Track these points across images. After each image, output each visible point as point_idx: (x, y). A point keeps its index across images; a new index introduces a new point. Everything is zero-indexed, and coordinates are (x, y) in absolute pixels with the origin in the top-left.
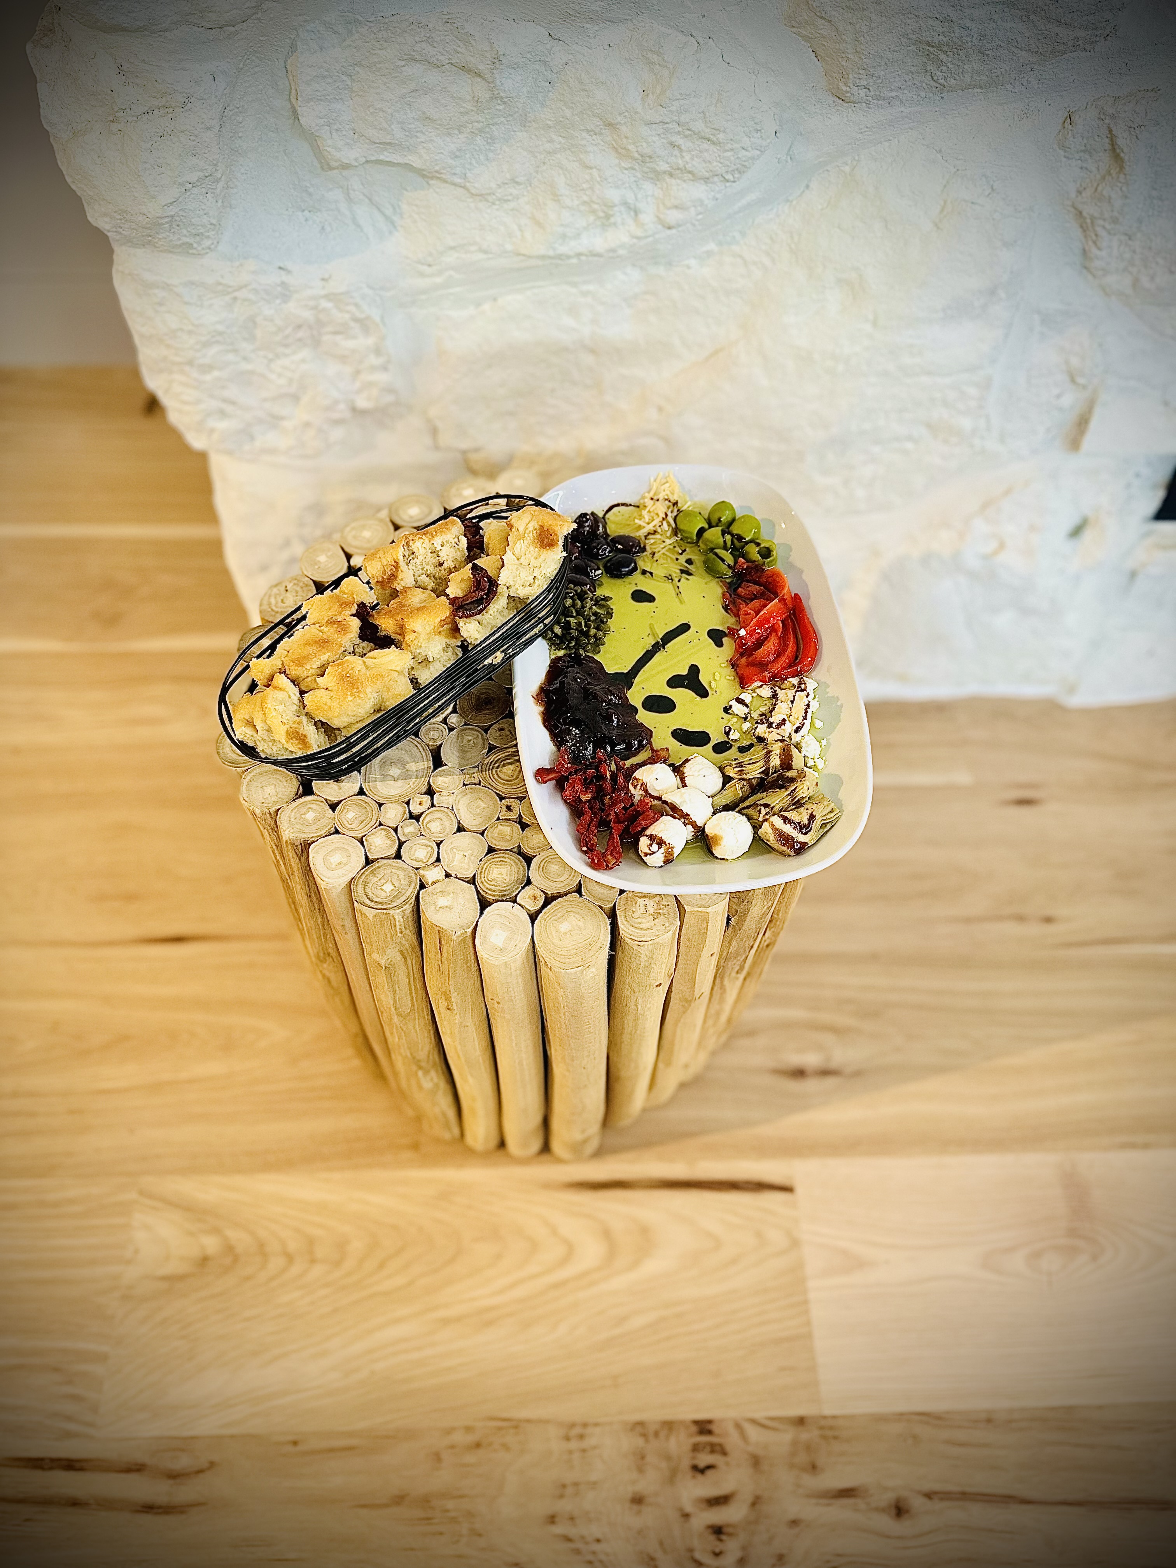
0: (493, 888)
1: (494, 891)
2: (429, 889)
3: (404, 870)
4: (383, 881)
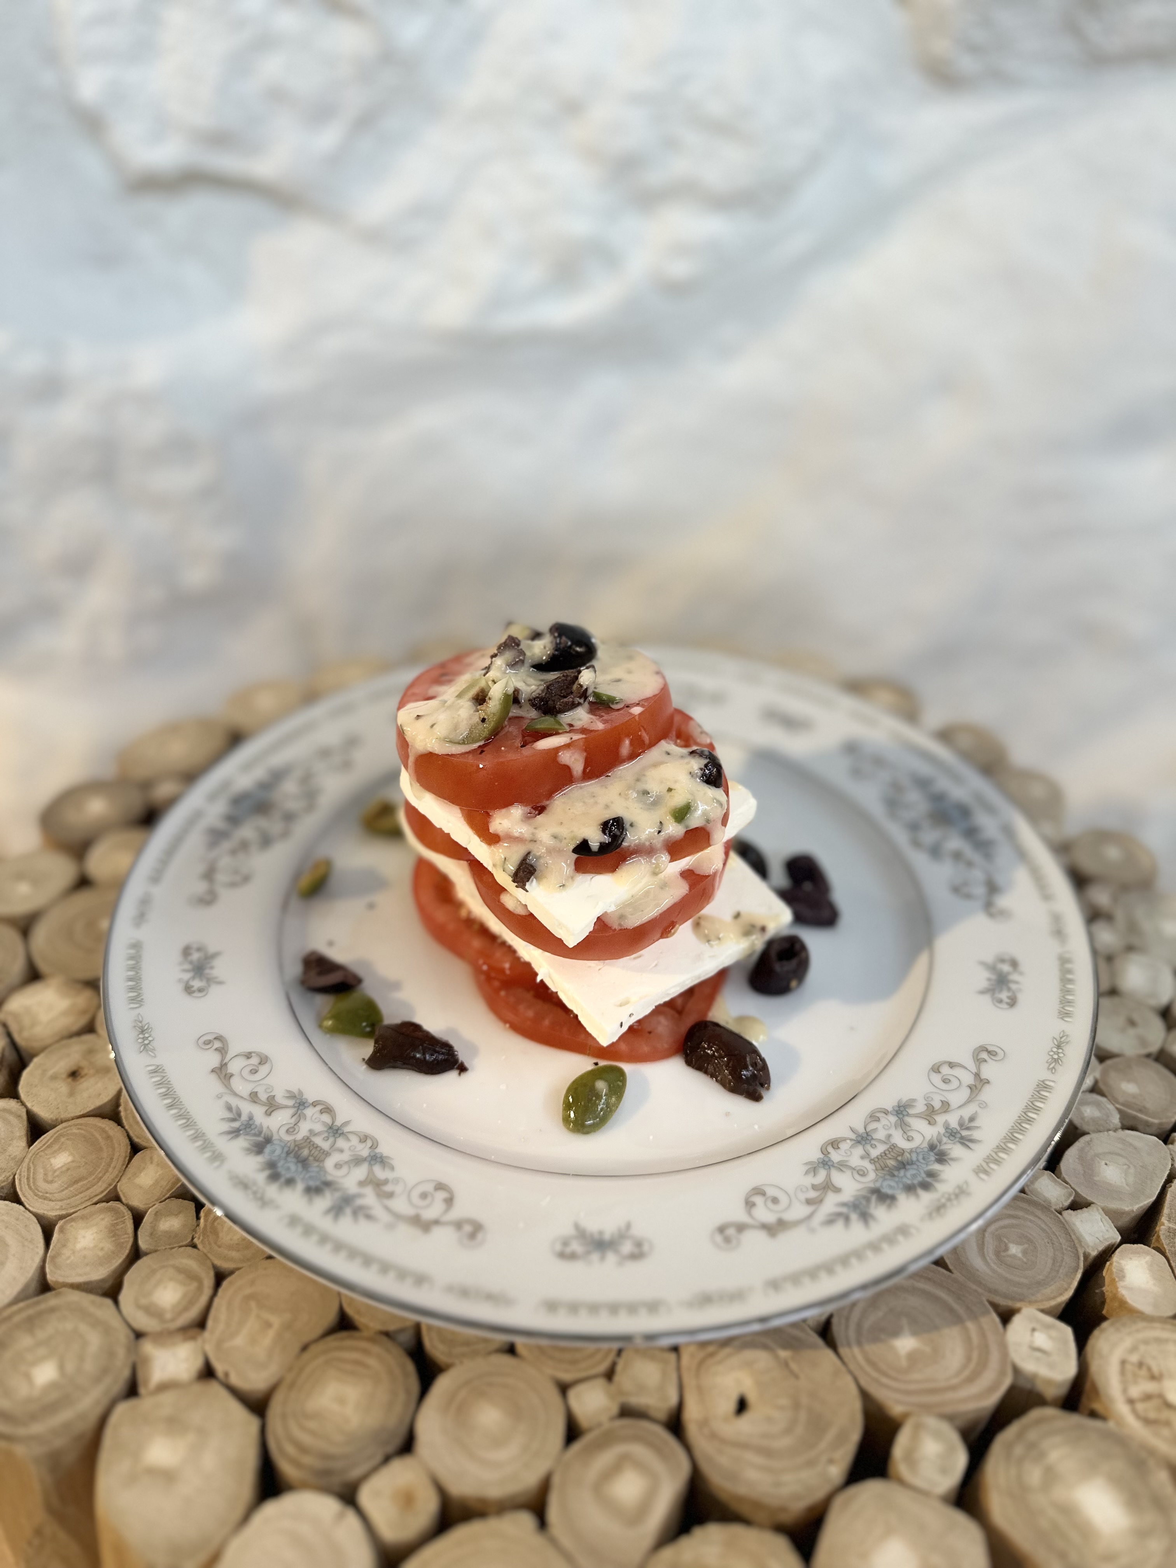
1: (307, 1453)
2: (144, 1403)
3: (107, 1330)
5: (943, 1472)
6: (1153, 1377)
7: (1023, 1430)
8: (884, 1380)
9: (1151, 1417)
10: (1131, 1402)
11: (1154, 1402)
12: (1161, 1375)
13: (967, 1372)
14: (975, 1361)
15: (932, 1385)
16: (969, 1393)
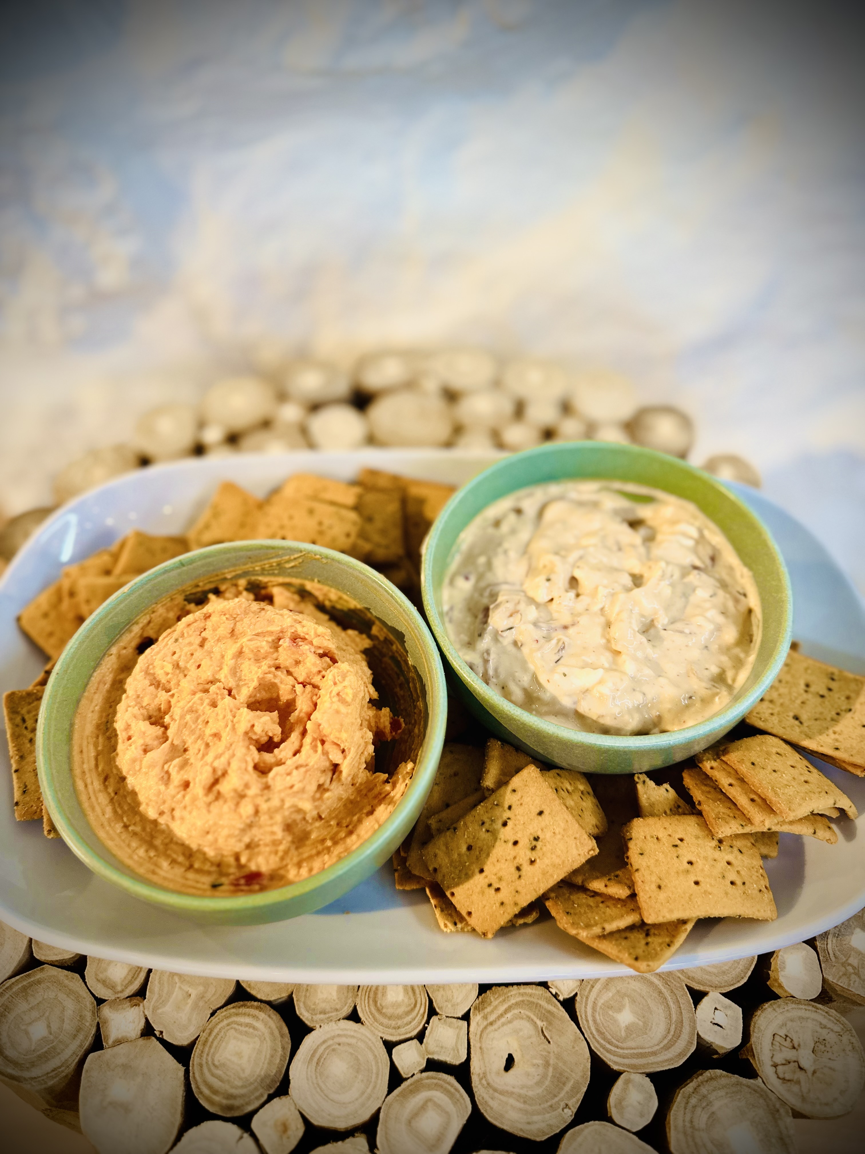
0: (216, 1083)
1: (215, 1092)
3: (78, 999)
4: (35, 1014)
5: (642, 1115)
6: (794, 1048)
7: (699, 1086)
8: (608, 1046)
9: (787, 1078)
10: (775, 1066)
11: (792, 1064)
12: (799, 1045)
13: (666, 1041)
14: (672, 1033)
15: (640, 1051)
16: (666, 1058)
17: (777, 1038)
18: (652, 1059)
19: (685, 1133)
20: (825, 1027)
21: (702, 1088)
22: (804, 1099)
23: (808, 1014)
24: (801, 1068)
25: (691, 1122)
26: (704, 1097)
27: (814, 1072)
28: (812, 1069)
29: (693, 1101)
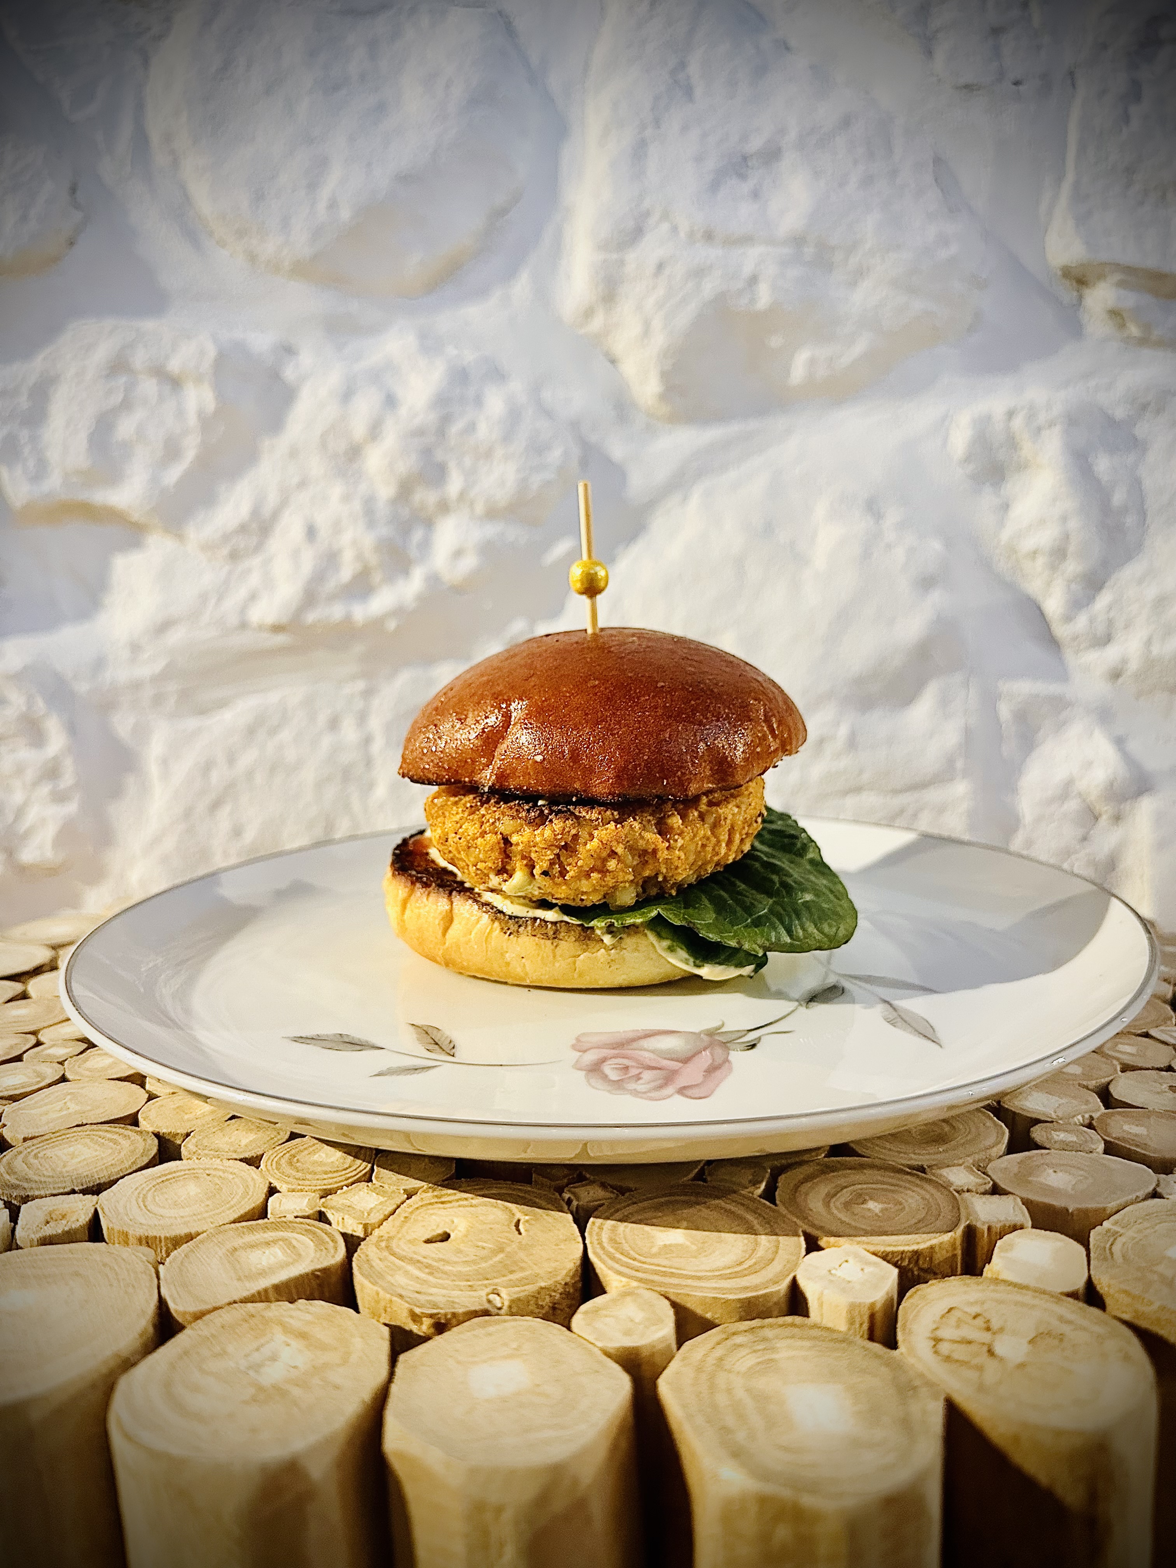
5: (627, 1333)
6: (988, 1329)
7: (762, 1327)
8: (618, 1256)
9: (956, 1356)
10: (937, 1340)
11: (973, 1348)
12: (1001, 1330)
13: (728, 1271)
14: (745, 1266)
15: (673, 1270)
16: (715, 1285)
17: (956, 1314)
18: (689, 1282)
19: (699, 1369)
20: (1069, 1322)
21: (765, 1329)
22: (981, 1388)
23: (1036, 1302)
24: (991, 1352)
25: (721, 1359)
26: (765, 1339)
27: (1021, 1366)
28: (1020, 1359)
29: (739, 1339)
